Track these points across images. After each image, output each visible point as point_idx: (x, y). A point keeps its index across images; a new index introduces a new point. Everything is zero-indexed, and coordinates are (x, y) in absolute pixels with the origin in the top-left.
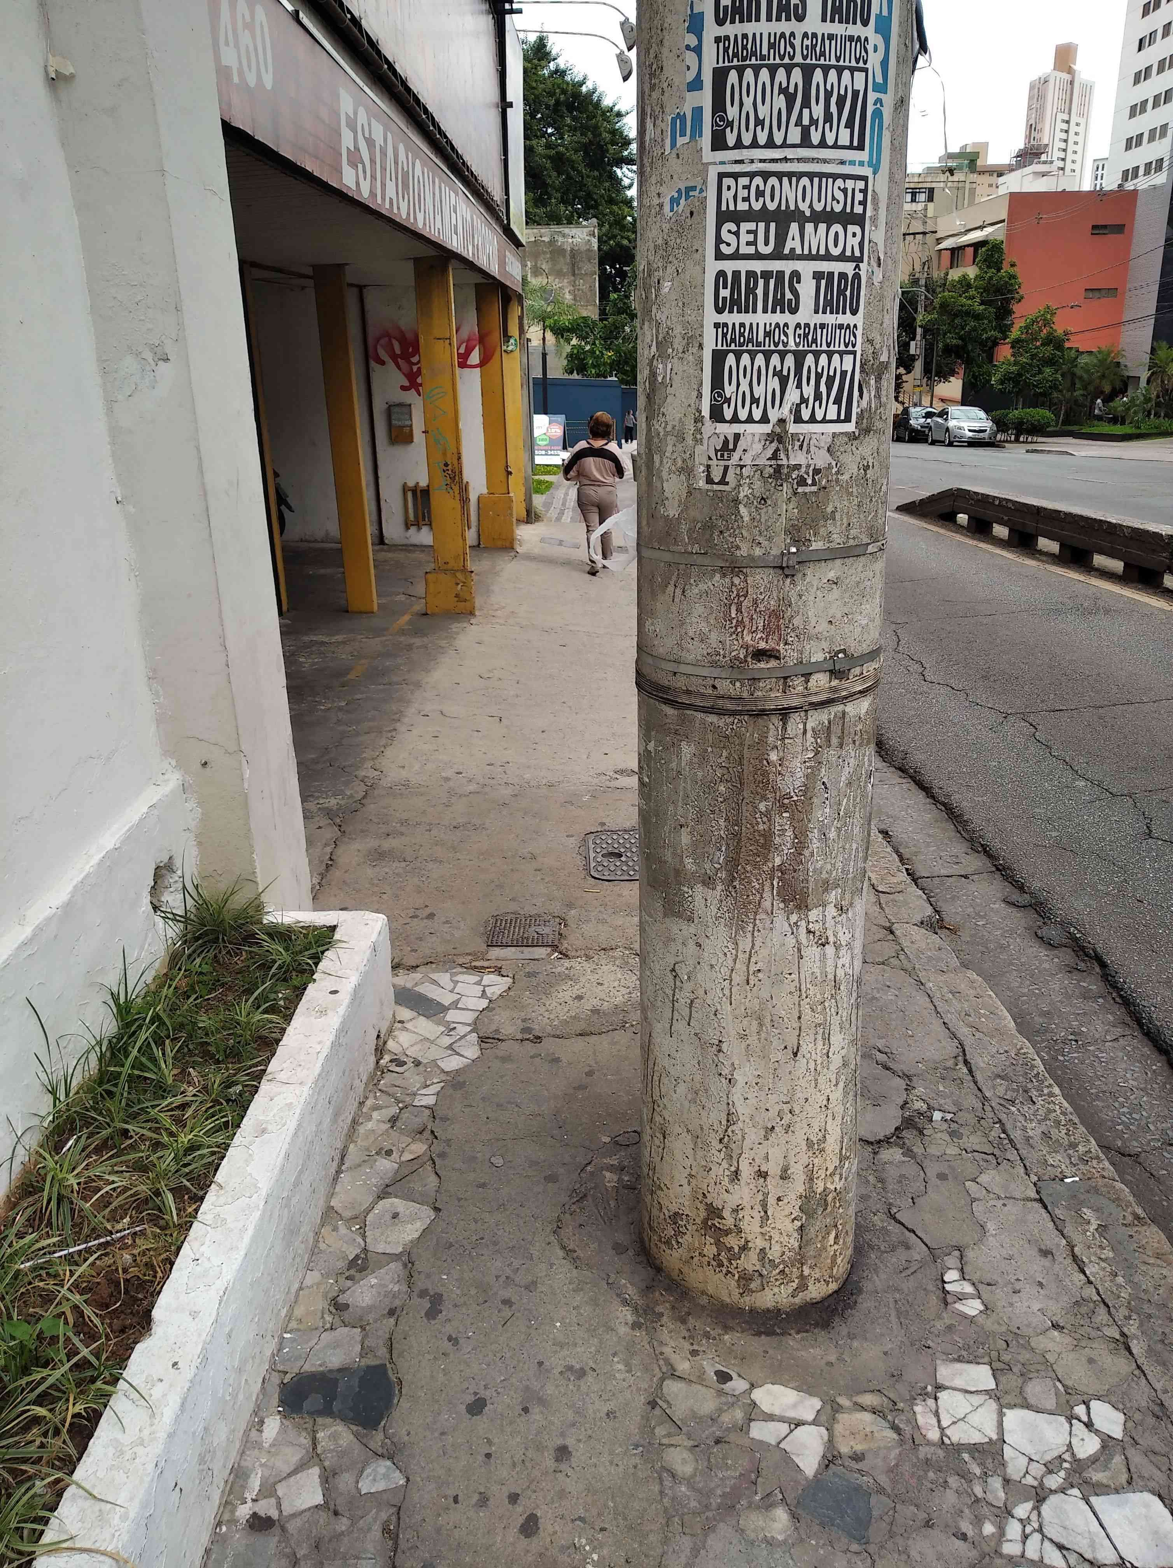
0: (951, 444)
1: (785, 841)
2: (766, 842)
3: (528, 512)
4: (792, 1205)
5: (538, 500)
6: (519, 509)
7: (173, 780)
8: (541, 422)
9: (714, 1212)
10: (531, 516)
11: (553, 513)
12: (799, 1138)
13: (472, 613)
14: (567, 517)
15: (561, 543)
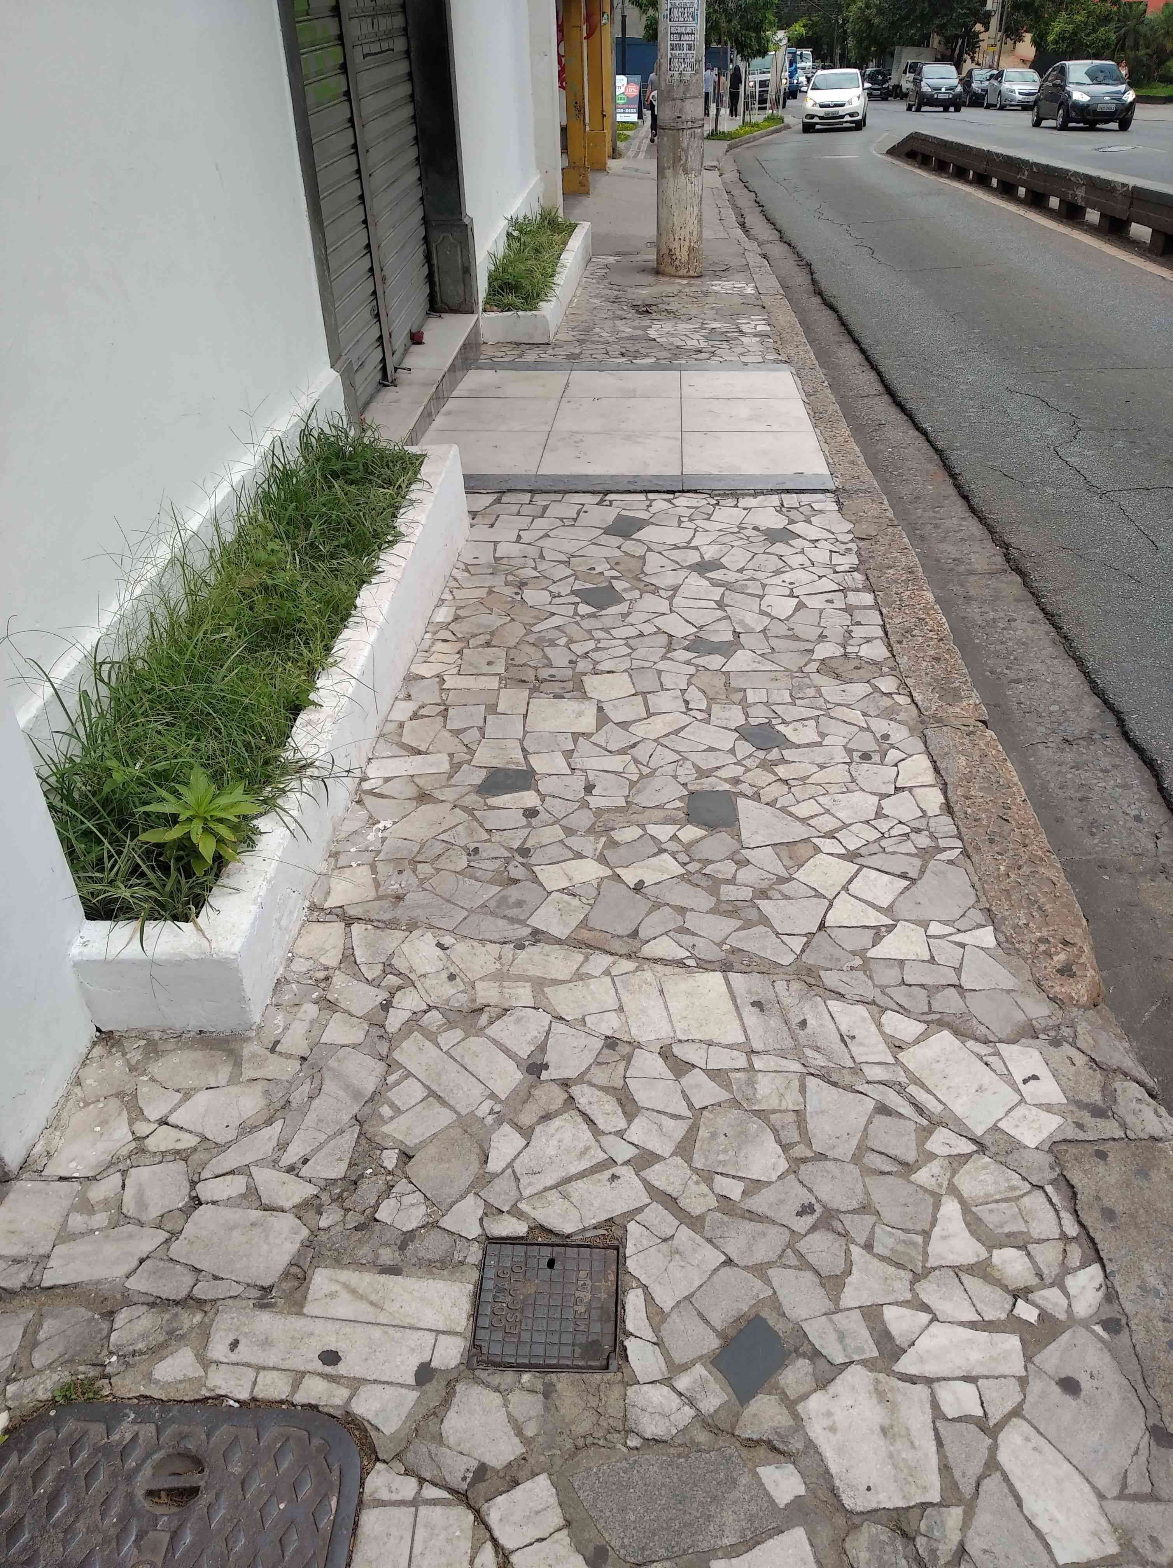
0: (1002, 108)
1: (684, 158)
2: (680, 159)
3: (614, 150)
4: (686, 248)
5: (621, 145)
6: (608, 149)
7: (539, 176)
8: (621, 80)
9: (670, 250)
10: (615, 154)
11: (630, 154)
12: (688, 230)
13: (588, 193)
14: (641, 156)
15: (636, 170)
